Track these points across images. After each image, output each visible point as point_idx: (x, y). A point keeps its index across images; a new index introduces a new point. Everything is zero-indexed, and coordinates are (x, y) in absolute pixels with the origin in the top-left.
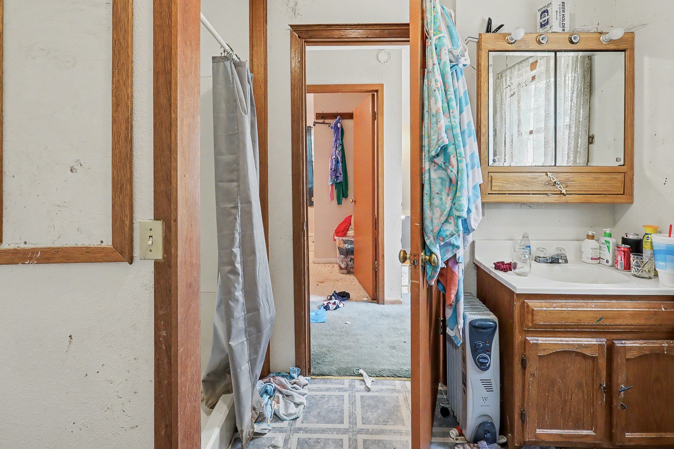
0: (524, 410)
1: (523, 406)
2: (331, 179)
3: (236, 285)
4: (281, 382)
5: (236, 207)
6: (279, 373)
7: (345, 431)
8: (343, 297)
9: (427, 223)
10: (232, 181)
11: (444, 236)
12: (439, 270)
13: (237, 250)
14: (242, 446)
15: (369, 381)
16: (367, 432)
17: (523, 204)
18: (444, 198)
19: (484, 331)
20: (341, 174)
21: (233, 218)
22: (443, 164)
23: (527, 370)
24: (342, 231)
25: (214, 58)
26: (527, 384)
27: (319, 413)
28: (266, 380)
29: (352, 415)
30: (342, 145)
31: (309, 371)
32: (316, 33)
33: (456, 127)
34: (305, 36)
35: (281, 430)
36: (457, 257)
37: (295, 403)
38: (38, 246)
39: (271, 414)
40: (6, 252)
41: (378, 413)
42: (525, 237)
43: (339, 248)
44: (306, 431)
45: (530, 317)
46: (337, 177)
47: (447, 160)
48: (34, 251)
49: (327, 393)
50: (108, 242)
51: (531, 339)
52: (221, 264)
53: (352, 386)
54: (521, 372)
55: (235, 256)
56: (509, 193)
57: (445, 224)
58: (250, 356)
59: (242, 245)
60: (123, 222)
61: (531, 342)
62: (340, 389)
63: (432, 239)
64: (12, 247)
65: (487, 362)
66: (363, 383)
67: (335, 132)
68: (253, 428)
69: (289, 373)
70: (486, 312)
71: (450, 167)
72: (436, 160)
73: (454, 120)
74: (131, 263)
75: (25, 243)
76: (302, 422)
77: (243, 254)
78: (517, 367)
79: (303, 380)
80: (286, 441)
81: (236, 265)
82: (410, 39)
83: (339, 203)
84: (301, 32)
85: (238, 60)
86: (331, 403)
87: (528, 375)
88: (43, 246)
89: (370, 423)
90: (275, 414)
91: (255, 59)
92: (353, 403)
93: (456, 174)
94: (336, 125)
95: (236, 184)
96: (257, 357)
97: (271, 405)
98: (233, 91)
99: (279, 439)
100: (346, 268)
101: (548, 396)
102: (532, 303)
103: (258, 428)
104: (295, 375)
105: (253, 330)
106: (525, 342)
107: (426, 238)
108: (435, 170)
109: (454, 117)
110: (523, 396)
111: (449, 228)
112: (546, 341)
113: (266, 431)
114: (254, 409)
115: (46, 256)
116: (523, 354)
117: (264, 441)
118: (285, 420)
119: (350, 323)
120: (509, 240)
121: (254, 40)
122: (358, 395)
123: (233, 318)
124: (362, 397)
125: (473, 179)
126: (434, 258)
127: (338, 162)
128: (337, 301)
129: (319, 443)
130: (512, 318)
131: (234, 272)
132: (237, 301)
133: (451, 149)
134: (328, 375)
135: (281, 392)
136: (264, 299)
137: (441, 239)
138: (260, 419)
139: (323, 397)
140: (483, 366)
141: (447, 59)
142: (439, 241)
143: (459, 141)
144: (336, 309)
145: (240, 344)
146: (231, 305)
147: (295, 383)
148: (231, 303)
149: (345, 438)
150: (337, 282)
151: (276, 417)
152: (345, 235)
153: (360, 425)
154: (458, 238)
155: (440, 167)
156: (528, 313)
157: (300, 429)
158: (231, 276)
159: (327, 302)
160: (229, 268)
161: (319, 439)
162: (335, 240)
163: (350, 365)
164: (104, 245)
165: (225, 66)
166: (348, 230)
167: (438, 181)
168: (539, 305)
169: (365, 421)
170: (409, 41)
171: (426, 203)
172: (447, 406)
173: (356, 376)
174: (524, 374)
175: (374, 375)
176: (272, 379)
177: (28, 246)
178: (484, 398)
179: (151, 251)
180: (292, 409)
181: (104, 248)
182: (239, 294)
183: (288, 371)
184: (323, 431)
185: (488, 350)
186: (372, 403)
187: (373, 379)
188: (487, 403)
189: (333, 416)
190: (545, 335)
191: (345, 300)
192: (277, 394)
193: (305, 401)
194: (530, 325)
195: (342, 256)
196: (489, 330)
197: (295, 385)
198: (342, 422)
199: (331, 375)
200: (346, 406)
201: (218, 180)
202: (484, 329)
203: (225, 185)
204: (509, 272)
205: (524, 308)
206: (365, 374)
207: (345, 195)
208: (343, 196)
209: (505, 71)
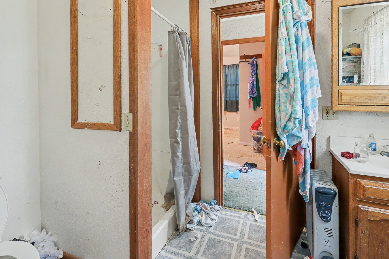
0: (357, 255)
1: (356, 252)
2: (250, 95)
3: (178, 149)
4: (205, 206)
5: (178, 109)
6: (205, 201)
7: (236, 240)
8: (252, 166)
9: (277, 121)
10: (176, 95)
11: (288, 130)
12: (286, 151)
13: (178, 131)
14: (179, 233)
15: (257, 216)
16: (250, 244)
17: (370, 113)
18: (287, 106)
19: (326, 195)
20: (255, 92)
21: (176, 114)
22: (286, 85)
23: (359, 227)
24: (255, 127)
25: (168, 32)
26: (359, 237)
27: (224, 227)
28: (197, 203)
29: (242, 233)
30: (257, 74)
31: (222, 203)
32: (225, 11)
33: (294, 61)
34: (219, 13)
35: (201, 231)
36: (302, 144)
37: (211, 219)
38: (89, 122)
39: (197, 221)
40: (79, 123)
41: (259, 235)
42: (371, 136)
43: (253, 137)
44: (214, 234)
45: (361, 191)
46: (253, 94)
47: (289, 82)
48: (88, 124)
49: (230, 218)
50: (112, 122)
51: (362, 207)
52: (171, 138)
53: (246, 217)
54: (355, 228)
55: (178, 134)
56: (356, 104)
57: (289, 122)
58: (185, 187)
59: (181, 129)
60: (117, 113)
61: (362, 209)
62: (238, 217)
63: (280, 131)
64: (81, 122)
65: (329, 217)
66: (254, 217)
67: (252, 67)
68: (186, 225)
69: (210, 202)
70: (331, 184)
71: (290, 87)
72: (282, 82)
73: (294, 57)
74: (120, 131)
75: (85, 120)
76: (213, 230)
77: (182, 133)
78: (352, 224)
79: (217, 207)
80: (203, 237)
81: (178, 139)
82: (265, 9)
83: (255, 109)
84: (217, 12)
85: (182, 31)
86: (231, 223)
87: (359, 231)
88: (91, 122)
89: (252, 239)
90: (199, 221)
91: (192, 30)
92: (245, 226)
93: (294, 91)
94: (253, 62)
95: (178, 97)
96: (189, 189)
97: (198, 216)
98: (177, 48)
99: (199, 235)
100: (258, 150)
101: (378, 250)
102: (362, 182)
103: (188, 226)
104: (213, 204)
105: (187, 174)
106: (358, 208)
107: (277, 130)
108: (282, 89)
109: (294, 55)
110: (356, 246)
111: (290, 125)
112: (375, 210)
113: (194, 229)
114: (187, 215)
115: (91, 126)
116: (356, 216)
117: (191, 234)
118: (205, 226)
119: (253, 182)
120: (358, 138)
121: (192, 19)
122: (249, 223)
123: (176, 166)
124: (251, 224)
125: (312, 94)
126: (282, 143)
127: (254, 85)
128: (247, 168)
129: (220, 242)
130: (348, 190)
131: (177, 143)
132: (178, 157)
133: (291, 75)
134: (233, 208)
135: (204, 211)
136: (193, 159)
137: (286, 131)
138: (191, 222)
139: (227, 219)
140: (325, 219)
141: (291, 19)
142: (284, 133)
143: (296, 70)
144: (246, 172)
145: (179, 180)
146: (175, 159)
147: (212, 208)
148: (175, 158)
149: (236, 244)
150: (251, 157)
151: (200, 223)
152: (257, 129)
153: (246, 239)
154: (300, 132)
155: (285, 86)
156: (360, 188)
157: (211, 233)
158: (175, 144)
159: (241, 168)
160: (174, 140)
161: (221, 240)
162: (251, 132)
163: (247, 205)
164: (110, 123)
165: (174, 36)
166: (259, 126)
167: (284, 95)
168: (369, 183)
169: (249, 237)
170: (264, 10)
171: (277, 109)
172: (306, 242)
173: (250, 212)
174: (356, 230)
175: (261, 213)
176: (201, 203)
177: (86, 122)
178: (326, 241)
179: (128, 127)
180: (209, 221)
181: (110, 124)
182: (179, 154)
183: (210, 201)
184: (224, 237)
185: (330, 209)
186: (256, 229)
187: (260, 215)
188: (328, 244)
189: (231, 230)
190: (374, 206)
191: (253, 168)
192: (202, 211)
193: (217, 219)
194: (362, 197)
195: (255, 142)
196: (330, 196)
197: (212, 209)
198: (236, 235)
199: (235, 208)
200: (240, 227)
201: (170, 95)
202: (326, 194)
203: (173, 97)
204: (352, 159)
205: (357, 184)
206: (255, 211)
207: (259, 105)
208: (257, 105)
209: (371, 17)
